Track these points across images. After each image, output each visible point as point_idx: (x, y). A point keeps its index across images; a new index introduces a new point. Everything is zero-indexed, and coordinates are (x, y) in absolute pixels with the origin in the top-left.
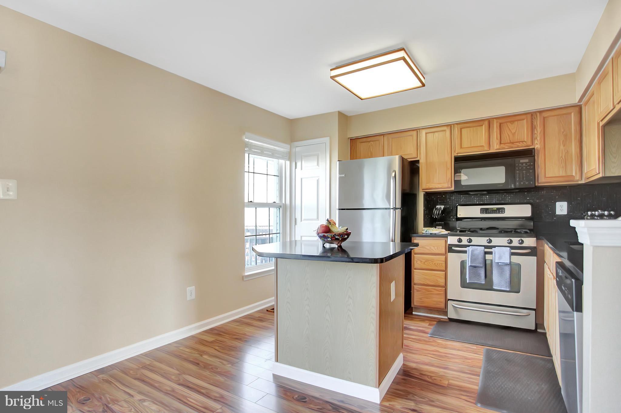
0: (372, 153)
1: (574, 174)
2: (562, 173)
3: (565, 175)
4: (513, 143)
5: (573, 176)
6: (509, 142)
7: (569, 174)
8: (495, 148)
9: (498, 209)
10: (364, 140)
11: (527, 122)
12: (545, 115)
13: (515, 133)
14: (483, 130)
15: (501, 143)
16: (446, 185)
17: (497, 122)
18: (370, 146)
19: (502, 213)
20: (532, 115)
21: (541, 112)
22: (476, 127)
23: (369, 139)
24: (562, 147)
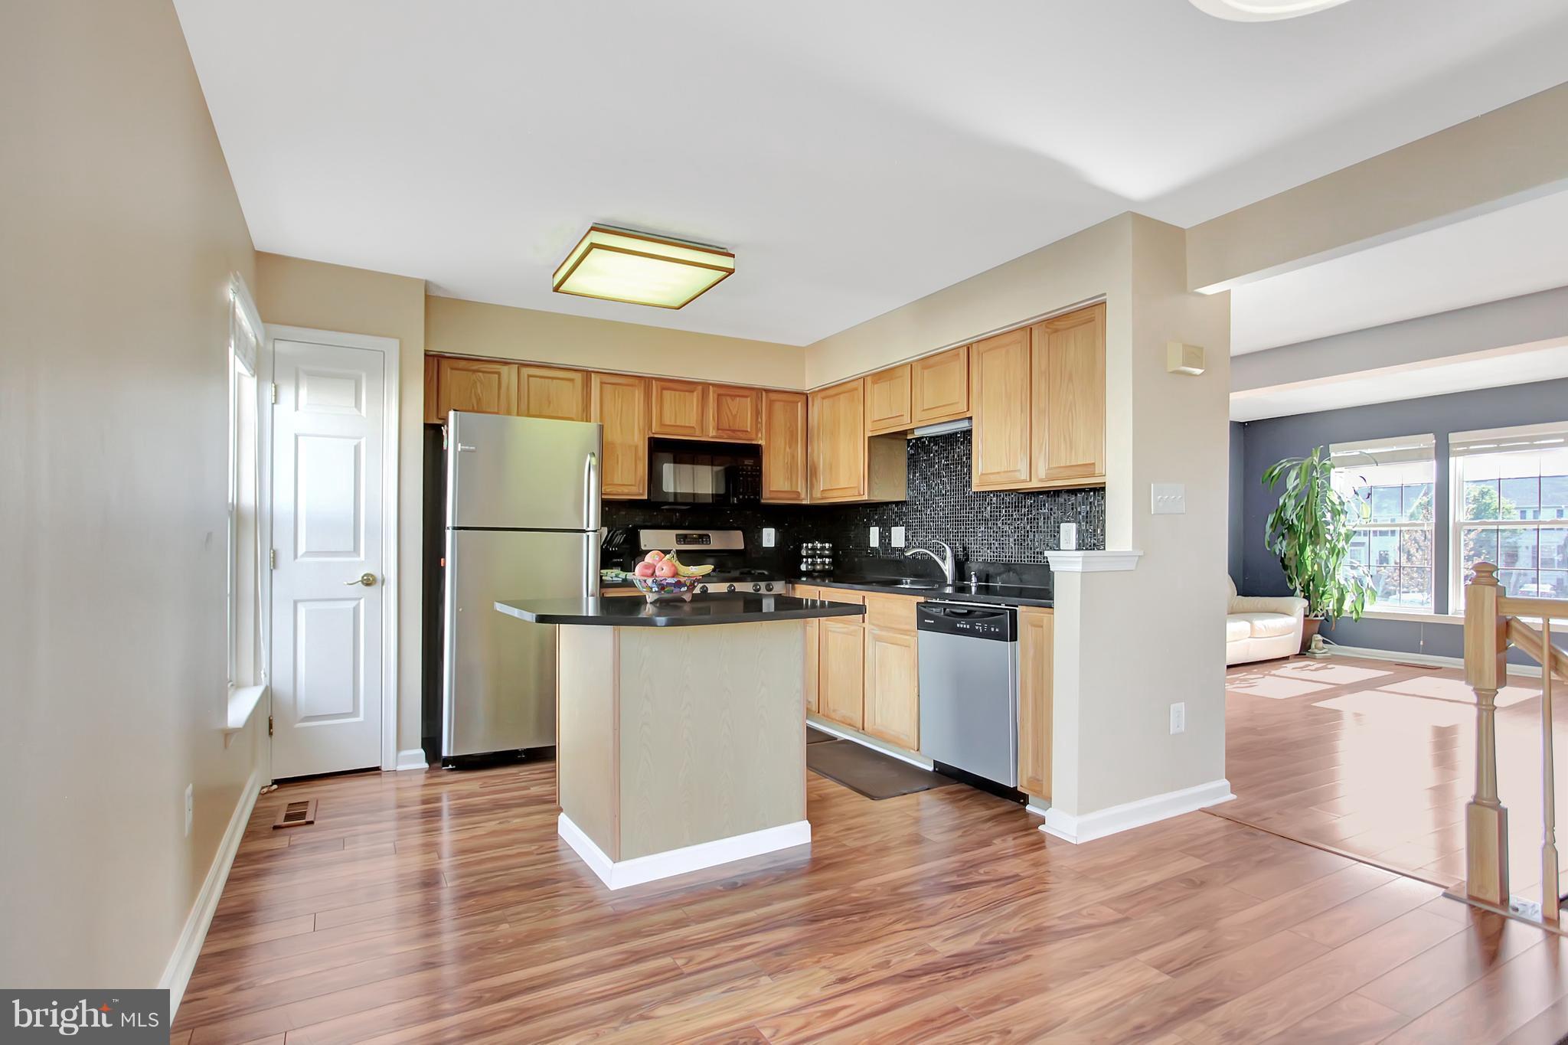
0: (480, 399)
1: (799, 490)
2: (786, 487)
3: (789, 489)
4: (734, 431)
5: (798, 492)
6: (728, 428)
7: (794, 489)
8: (711, 435)
9: (701, 536)
10: (462, 364)
11: (751, 401)
12: (773, 396)
13: (736, 415)
14: (695, 398)
15: (718, 429)
16: (634, 489)
17: (714, 392)
18: (476, 382)
19: (707, 544)
20: (758, 392)
21: (767, 391)
22: (682, 393)
23: (476, 366)
24: (788, 449)
